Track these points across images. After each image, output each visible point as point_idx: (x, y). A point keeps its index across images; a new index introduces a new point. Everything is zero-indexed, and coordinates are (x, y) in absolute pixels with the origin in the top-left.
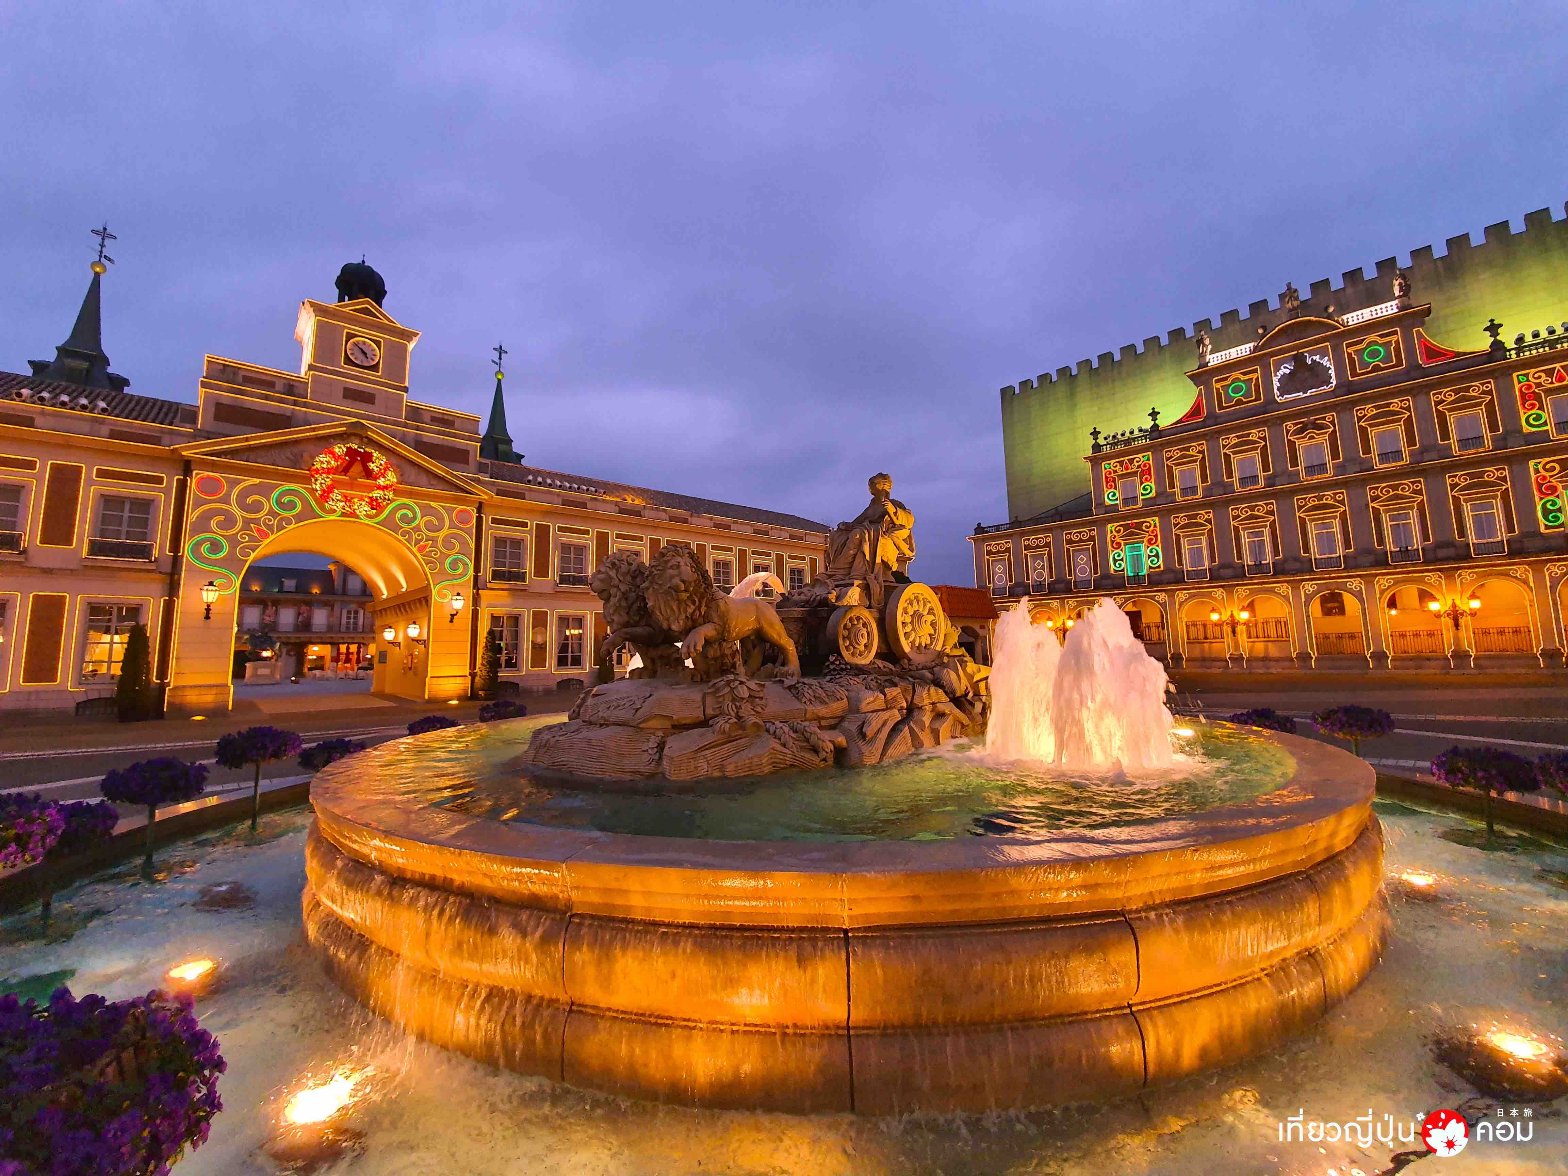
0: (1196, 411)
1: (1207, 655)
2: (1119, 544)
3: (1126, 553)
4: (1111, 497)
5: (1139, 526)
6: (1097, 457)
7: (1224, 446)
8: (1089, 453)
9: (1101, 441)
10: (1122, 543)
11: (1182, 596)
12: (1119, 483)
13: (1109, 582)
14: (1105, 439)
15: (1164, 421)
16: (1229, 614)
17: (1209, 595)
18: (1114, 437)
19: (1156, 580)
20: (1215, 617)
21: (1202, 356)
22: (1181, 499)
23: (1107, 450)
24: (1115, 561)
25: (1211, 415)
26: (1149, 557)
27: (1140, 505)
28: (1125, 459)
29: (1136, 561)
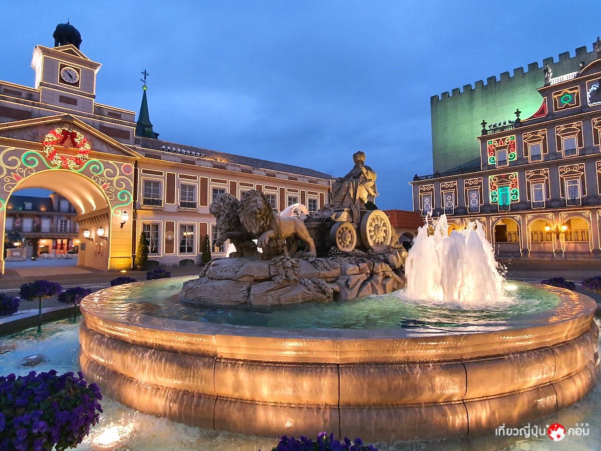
0: (542, 111)
1: (542, 250)
2: (495, 187)
3: (499, 192)
4: (492, 160)
5: (507, 177)
6: (485, 137)
7: (557, 132)
8: (480, 135)
9: (487, 128)
10: (497, 186)
11: (529, 216)
12: (497, 152)
13: (488, 208)
14: (490, 127)
15: (523, 117)
16: (555, 227)
17: (545, 217)
18: (495, 126)
19: (515, 208)
20: (547, 229)
21: (547, 79)
22: (531, 162)
23: (490, 133)
24: (493, 197)
25: (551, 114)
26: (512, 194)
27: (508, 165)
28: (501, 138)
29: (505, 196)
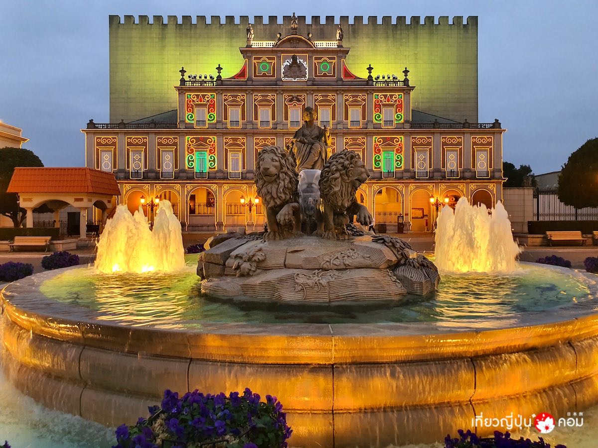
0: (242, 74)
3: (196, 156)
4: (190, 118)
5: (205, 140)
6: (182, 89)
7: (255, 100)
8: (178, 84)
9: (187, 78)
10: (194, 150)
11: (226, 187)
12: (196, 109)
13: (184, 175)
15: (225, 75)
16: (249, 200)
18: (195, 77)
19: (212, 177)
20: (242, 201)
21: (248, 39)
22: (230, 128)
23: (188, 84)
24: (189, 161)
25: (250, 79)
26: (210, 161)
27: (207, 126)
28: (201, 94)
29: (202, 162)
